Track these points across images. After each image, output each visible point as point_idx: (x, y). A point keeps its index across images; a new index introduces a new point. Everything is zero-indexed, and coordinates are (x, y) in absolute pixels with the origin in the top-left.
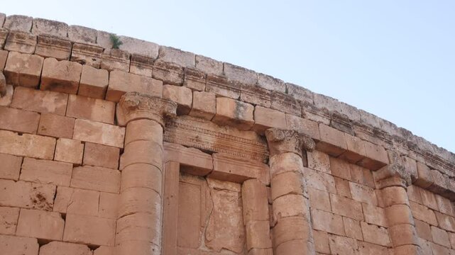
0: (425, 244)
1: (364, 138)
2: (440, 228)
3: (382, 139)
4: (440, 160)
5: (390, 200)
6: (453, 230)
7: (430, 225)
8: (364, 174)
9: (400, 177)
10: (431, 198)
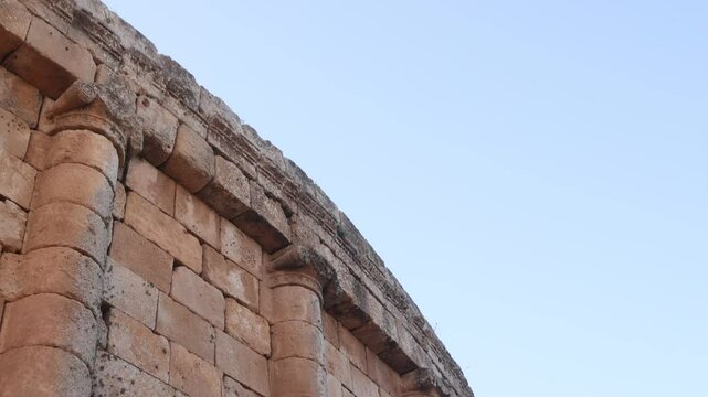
0: (142, 290)
1: (40, 13)
2: (206, 280)
3: (95, 40)
4: (249, 149)
5: (62, 153)
6: (244, 299)
7: (177, 264)
8: (14, 89)
9: (108, 113)
10: (207, 217)
